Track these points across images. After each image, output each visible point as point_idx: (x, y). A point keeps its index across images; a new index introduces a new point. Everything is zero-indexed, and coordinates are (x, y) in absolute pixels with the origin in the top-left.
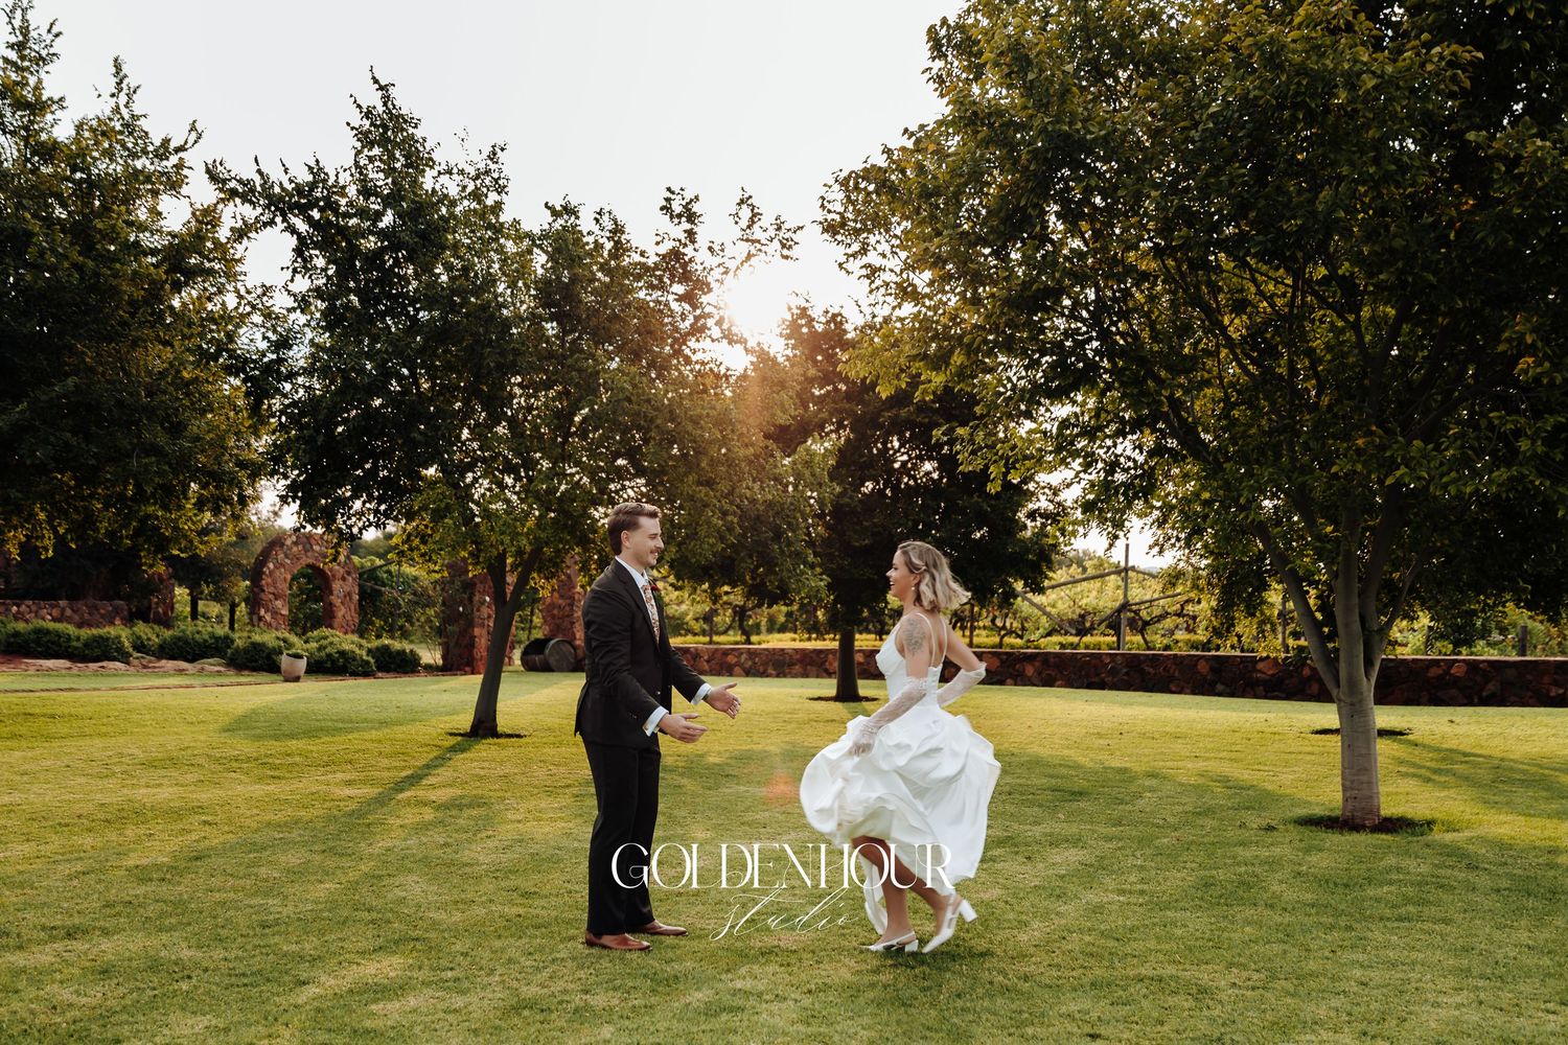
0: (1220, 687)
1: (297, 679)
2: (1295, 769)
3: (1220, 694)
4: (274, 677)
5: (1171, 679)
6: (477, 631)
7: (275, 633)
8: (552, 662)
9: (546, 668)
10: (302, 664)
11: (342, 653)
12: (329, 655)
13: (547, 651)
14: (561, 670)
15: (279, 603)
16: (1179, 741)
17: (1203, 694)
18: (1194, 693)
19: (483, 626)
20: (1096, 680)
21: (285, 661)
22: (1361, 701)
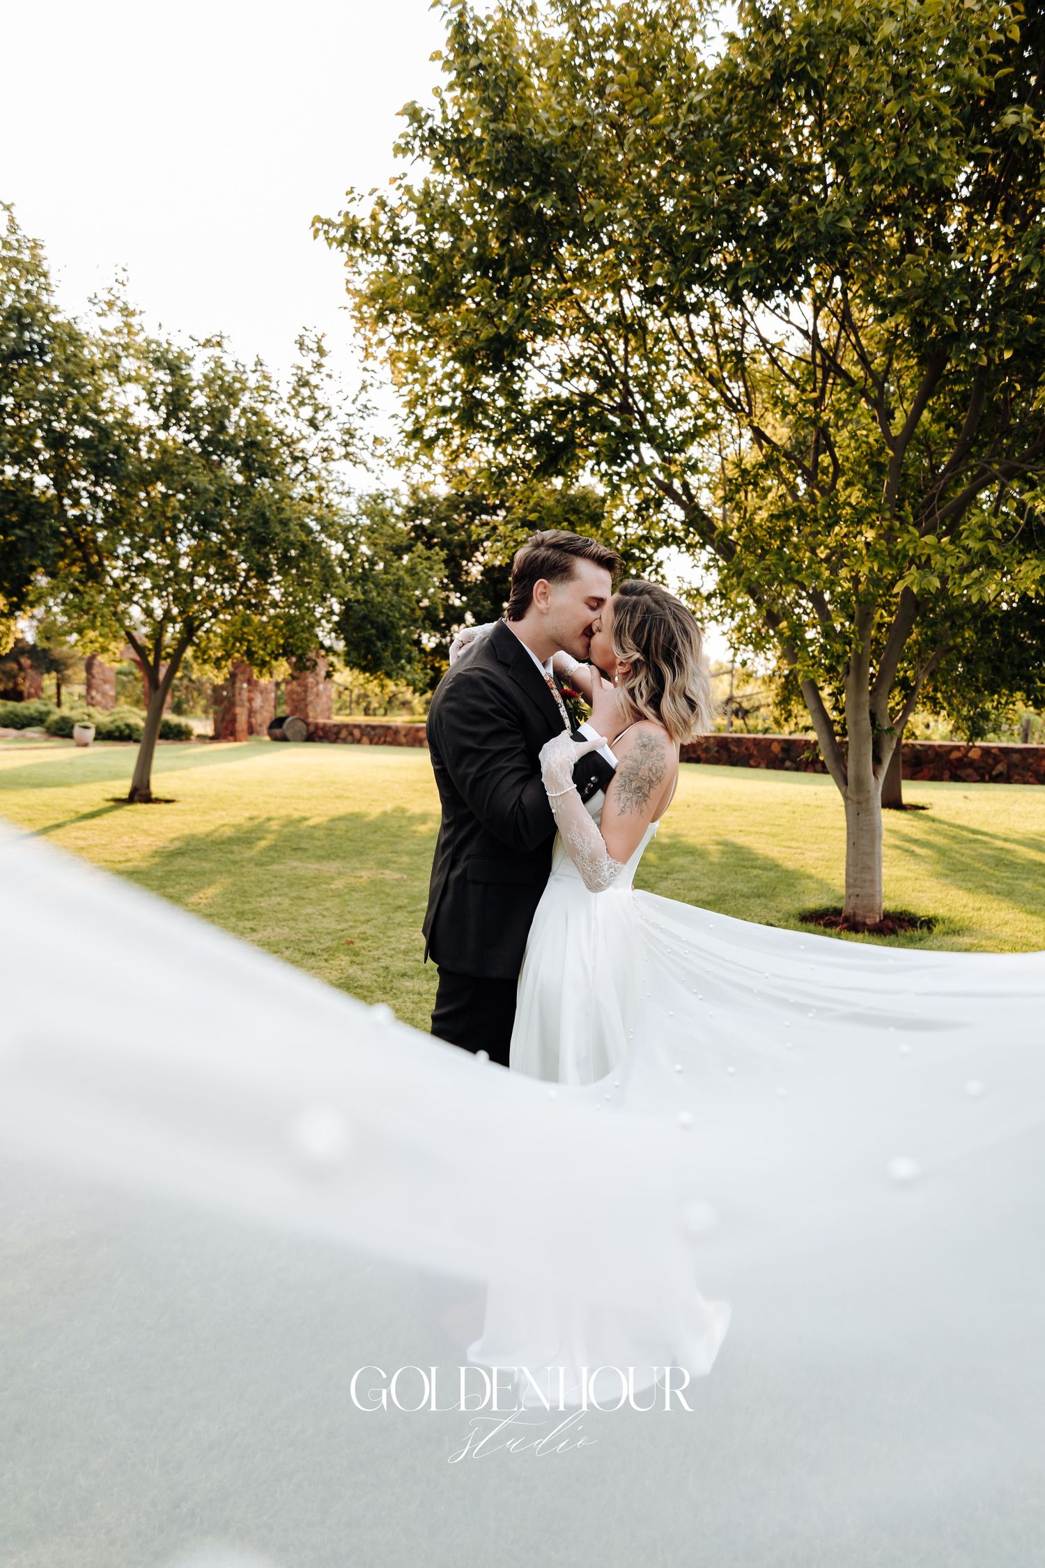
0: (788, 764)
1: (86, 745)
2: (822, 846)
3: (787, 769)
4: (68, 741)
5: (751, 756)
6: (238, 710)
7: (81, 710)
8: (289, 734)
9: (284, 739)
10: (91, 733)
11: (128, 726)
12: (118, 727)
13: (285, 726)
14: (295, 740)
15: (107, 687)
16: (736, 814)
17: (775, 768)
18: (768, 767)
19: (243, 706)
20: (693, 755)
21: (77, 731)
22: (867, 800)
